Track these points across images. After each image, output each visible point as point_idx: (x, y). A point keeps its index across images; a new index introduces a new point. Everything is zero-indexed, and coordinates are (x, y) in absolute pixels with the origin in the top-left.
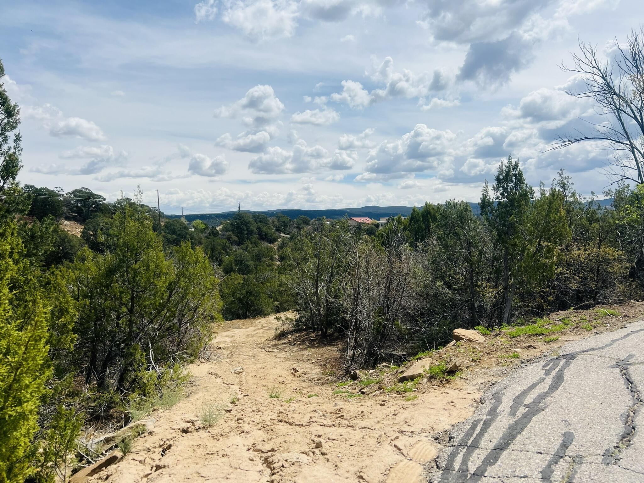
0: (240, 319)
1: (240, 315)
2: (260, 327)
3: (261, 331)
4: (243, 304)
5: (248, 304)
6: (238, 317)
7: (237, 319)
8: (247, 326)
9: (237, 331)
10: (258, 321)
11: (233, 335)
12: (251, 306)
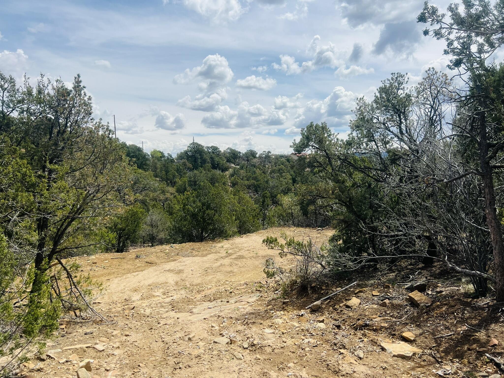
0: (194, 241)
1: (193, 236)
2: (224, 254)
3: (227, 261)
4: (197, 220)
5: (204, 220)
6: (191, 239)
7: (190, 241)
8: (205, 253)
9: (188, 261)
10: (219, 245)
11: (181, 268)
12: (209, 224)
